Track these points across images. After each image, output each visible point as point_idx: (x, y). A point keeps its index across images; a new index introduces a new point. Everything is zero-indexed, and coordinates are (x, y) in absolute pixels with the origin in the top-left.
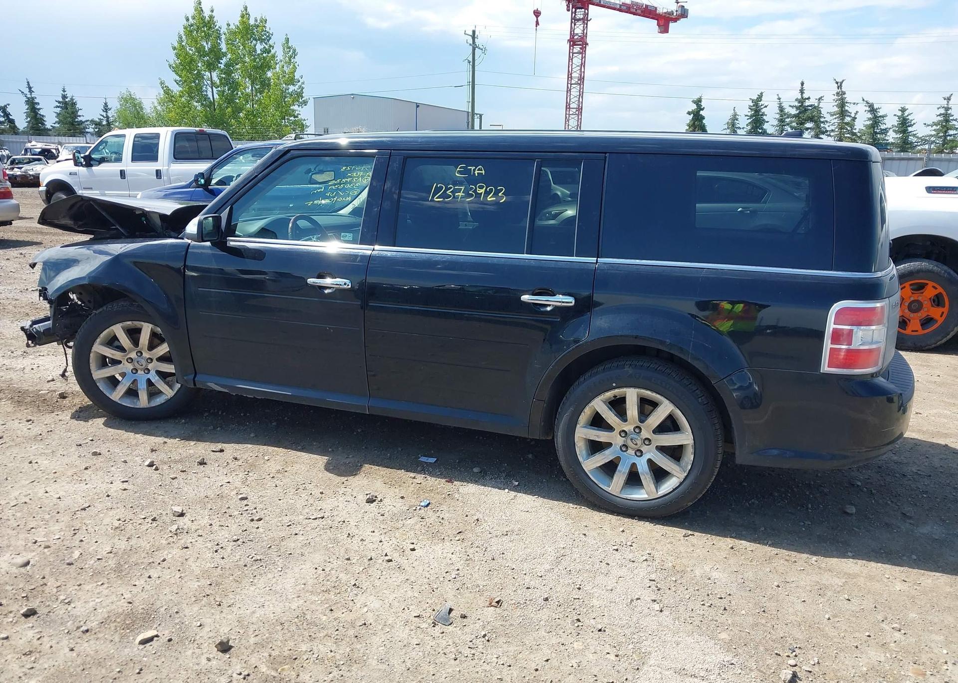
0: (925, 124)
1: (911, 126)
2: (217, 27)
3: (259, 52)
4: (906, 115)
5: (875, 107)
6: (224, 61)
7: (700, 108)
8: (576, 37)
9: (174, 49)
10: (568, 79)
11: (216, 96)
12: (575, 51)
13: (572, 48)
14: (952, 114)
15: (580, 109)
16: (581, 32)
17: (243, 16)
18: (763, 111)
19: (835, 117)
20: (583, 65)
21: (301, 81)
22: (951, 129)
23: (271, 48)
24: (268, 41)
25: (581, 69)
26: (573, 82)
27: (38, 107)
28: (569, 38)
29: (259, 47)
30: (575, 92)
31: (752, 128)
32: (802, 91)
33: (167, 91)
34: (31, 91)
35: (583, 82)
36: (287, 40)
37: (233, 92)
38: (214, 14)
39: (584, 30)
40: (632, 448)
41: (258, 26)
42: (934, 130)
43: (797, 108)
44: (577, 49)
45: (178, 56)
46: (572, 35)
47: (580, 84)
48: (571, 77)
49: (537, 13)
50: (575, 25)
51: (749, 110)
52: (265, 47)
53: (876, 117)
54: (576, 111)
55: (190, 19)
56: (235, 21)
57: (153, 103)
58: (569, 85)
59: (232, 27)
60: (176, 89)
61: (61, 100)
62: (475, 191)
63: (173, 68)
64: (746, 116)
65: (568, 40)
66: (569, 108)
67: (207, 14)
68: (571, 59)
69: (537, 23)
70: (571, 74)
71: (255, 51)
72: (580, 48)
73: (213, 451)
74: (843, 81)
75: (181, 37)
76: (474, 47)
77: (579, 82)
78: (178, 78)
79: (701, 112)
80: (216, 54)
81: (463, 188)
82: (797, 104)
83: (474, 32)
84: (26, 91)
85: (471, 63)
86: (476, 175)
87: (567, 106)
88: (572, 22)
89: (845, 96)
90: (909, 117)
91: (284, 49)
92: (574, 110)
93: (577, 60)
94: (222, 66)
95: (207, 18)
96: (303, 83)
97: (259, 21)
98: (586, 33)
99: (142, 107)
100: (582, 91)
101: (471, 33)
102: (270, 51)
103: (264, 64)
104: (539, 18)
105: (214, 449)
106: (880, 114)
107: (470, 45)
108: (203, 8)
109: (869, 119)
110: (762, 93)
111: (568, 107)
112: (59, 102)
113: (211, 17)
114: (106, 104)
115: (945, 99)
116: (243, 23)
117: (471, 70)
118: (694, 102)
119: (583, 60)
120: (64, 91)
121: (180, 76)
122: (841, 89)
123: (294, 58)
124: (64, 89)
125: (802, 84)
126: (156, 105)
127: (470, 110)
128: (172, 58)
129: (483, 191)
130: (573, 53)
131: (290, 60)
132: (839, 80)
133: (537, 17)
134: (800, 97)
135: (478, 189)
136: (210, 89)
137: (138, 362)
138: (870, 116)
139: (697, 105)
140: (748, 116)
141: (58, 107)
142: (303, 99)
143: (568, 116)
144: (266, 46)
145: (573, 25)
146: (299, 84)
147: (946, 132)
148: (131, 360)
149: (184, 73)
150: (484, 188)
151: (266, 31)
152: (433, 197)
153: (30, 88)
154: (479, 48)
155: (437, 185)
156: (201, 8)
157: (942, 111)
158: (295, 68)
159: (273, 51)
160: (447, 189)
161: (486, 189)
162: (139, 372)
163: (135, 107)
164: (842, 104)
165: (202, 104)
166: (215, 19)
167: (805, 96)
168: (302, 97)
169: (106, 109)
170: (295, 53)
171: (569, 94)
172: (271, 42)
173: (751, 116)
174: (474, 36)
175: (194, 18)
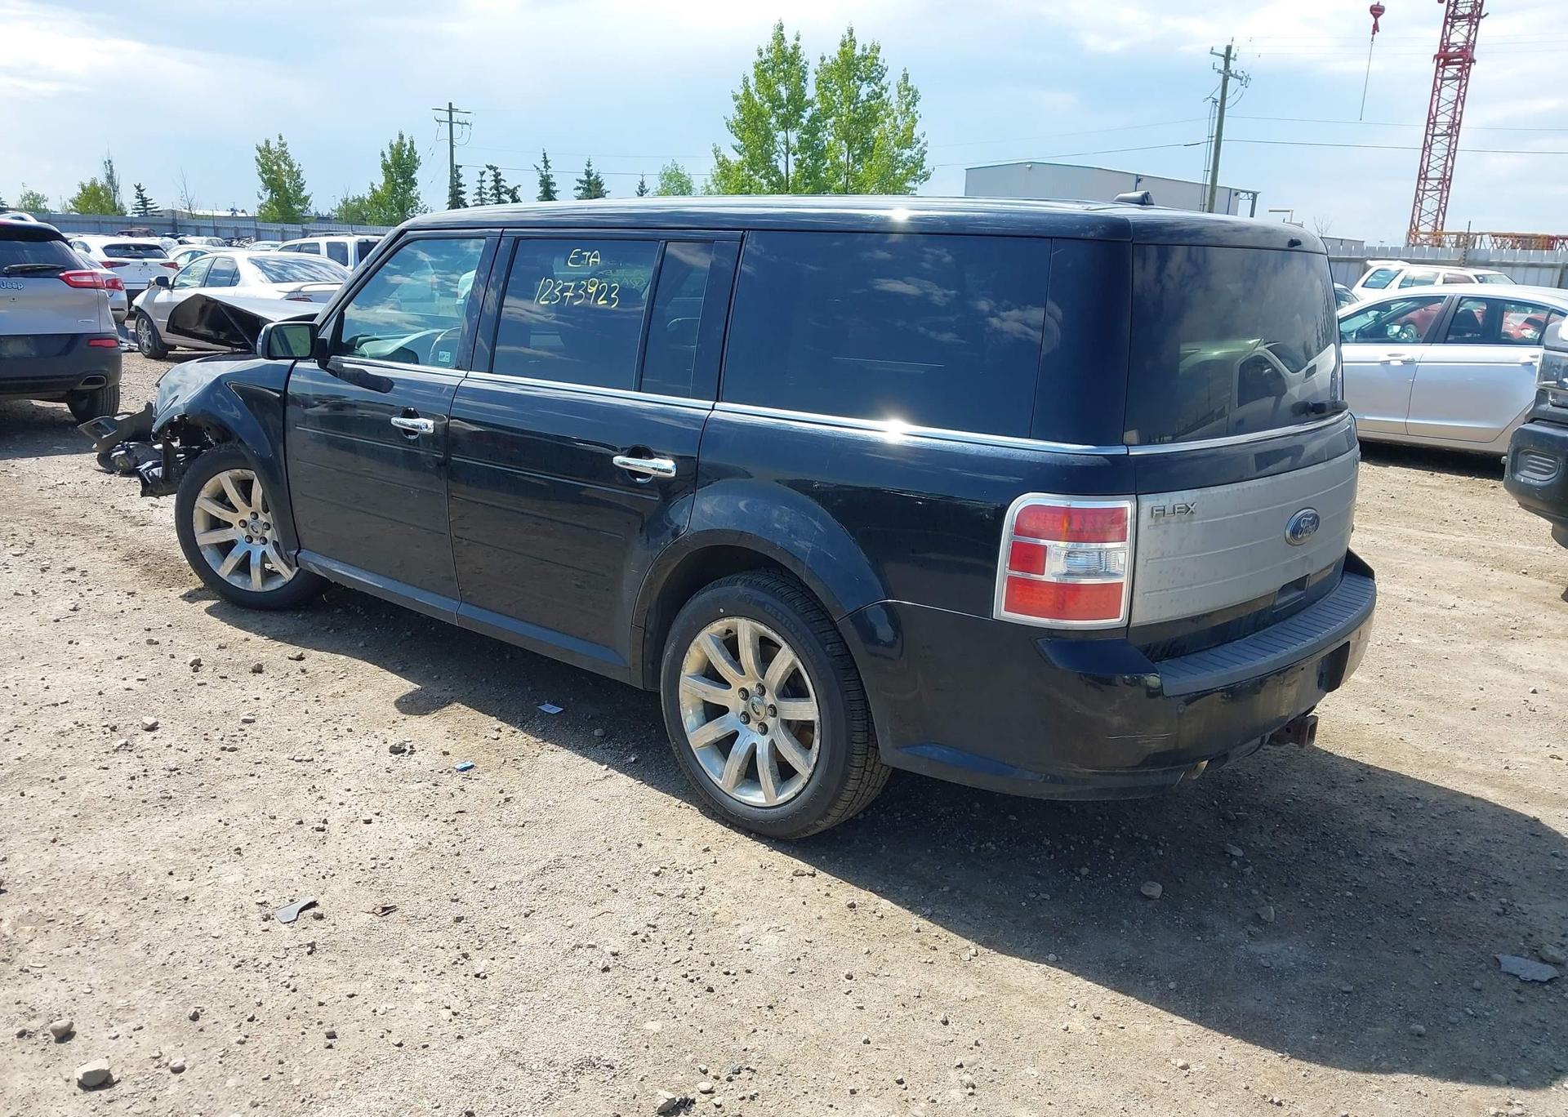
2: (802, 63)
3: (863, 97)
6: (808, 113)
8: (1451, 50)
9: (736, 98)
10: (1428, 126)
11: (792, 168)
12: (1447, 74)
13: (1441, 69)
15: (1446, 181)
16: (1463, 39)
17: (843, 45)
20: (1460, 99)
21: (923, 141)
23: (883, 91)
24: (880, 80)
25: (1456, 107)
26: (1437, 131)
27: (554, 189)
28: (1437, 52)
29: (865, 91)
30: (1439, 148)
33: (723, 164)
34: (547, 166)
35: (1458, 132)
36: (906, 78)
37: (816, 161)
38: (799, 43)
39: (1470, 35)
40: (754, 720)
41: (866, 58)
44: (1452, 71)
45: (740, 108)
46: (1445, 45)
47: (1450, 136)
48: (1435, 122)
49: (1377, 11)
50: (1452, 27)
52: (874, 90)
54: (1439, 183)
55: (764, 52)
56: (833, 52)
57: (706, 180)
58: (1429, 138)
59: (828, 61)
60: (734, 158)
61: (585, 178)
63: (732, 127)
65: (1435, 56)
66: (1426, 179)
67: (790, 42)
68: (1436, 90)
69: (1376, 28)
70: (1435, 118)
71: (858, 96)
72: (1458, 70)
73: (290, 658)
75: (746, 80)
76: (1227, 75)
77: (1449, 131)
78: (737, 142)
80: (798, 102)
83: (1229, 49)
84: (541, 166)
85: (1218, 104)
87: (1420, 175)
88: (1446, 23)
91: (899, 93)
92: (1435, 183)
93: (1449, 92)
94: (805, 121)
95: (790, 49)
96: (925, 145)
97: (868, 51)
98: (1474, 42)
99: (690, 187)
100: (1453, 147)
101: (1223, 52)
102: (881, 95)
103: (868, 117)
104: (1379, 19)
105: (290, 656)
107: (1219, 71)
108: (785, 36)
111: (1423, 176)
112: (581, 182)
113: (796, 48)
114: (642, 183)
116: (843, 54)
117: (1217, 114)
119: (1463, 90)
120: (589, 165)
121: (741, 139)
123: (915, 105)
124: (589, 163)
126: (709, 184)
127: (1209, 183)
128: (732, 112)
130: (1443, 79)
131: (908, 109)
133: (1376, 16)
136: (784, 158)
137: (252, 527)
141: (579, 188)
142: (923, 170)
143: (1421, 193)
144: (876, 89)
145: (1448, 27)
146: (920, 145)
148: (244, 523)
149: (747, 134)
151: (877, 65)
153: (546, 162)
154: (1237, 77)
156: (782, 35)
158: (914, 121)
159: (885, 96)
162: (254, 541)
163: (682, 186)
165: (770, 181)
166: (801, 52)
168: (922, 168)
169: (642, 192)
170: (916, 99)
171: (1426, 153)
172: (884, 82)
174: (1227, 57)
175: (769, 51)
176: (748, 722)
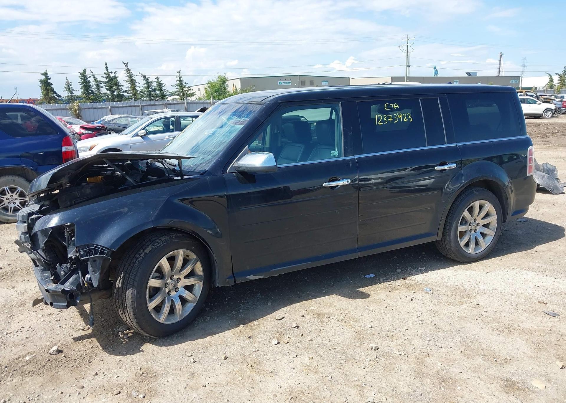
0: (172, 85)
1: (163, 86)
4: (159, 81)
5: (147, 77)
7: (48, 78)
14: (183, 80)
18: (89, 79)
19: (128, 83)
22: (185, 88)
31: (85, 90)
32: (107, 69)
42: (177, 88)
43: (106, 78)
51: (80, 79)
53: (148, 82)
62: (397, 117)
64: (79, 83)
74: (128, 63)
79: (49, 81)
81: (391, 116)
82: (105, 75)
86: (395, 108)
89: (131, 71)
90: (161, 82)
106: (150, 81)
109: (145, 84)
110: (85, 69)
115: (178, 73)
118: (42, 74)
122: (128, 67)
125: (106, 64)
129: (401, 116)
132: (126, 63)
134: (106, 72)
135: (398, 116)
138: (145, 82)
139: (45, 76)
140: (80, 83)
147: (183, 89)
150: (401, 115)
152: (378, 123)
155: (378, 116)
157: (178, 79)
160: (383, 117)
161: (402, 115)
164: (130, 76)
167: (109, 71)
173: (82, 83)
176: (478, 223)
